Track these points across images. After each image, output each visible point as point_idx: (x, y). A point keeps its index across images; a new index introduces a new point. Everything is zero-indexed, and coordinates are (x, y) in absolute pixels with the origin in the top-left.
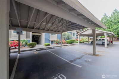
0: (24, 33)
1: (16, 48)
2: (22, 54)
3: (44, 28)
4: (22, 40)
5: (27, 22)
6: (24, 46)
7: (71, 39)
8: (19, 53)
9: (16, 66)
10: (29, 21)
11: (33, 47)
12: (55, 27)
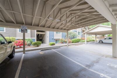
0: (29, 31)
1: (21, 47)
2: (27, 54)
3: (50, 26)
4: (27, 39)
5: (32, 17)
6: (29, 45)
7: (76, 38)
8: (24, 53)
9: (19, 71)
10: (34, 16)
11: (38, 46)
12: (63, 23)
